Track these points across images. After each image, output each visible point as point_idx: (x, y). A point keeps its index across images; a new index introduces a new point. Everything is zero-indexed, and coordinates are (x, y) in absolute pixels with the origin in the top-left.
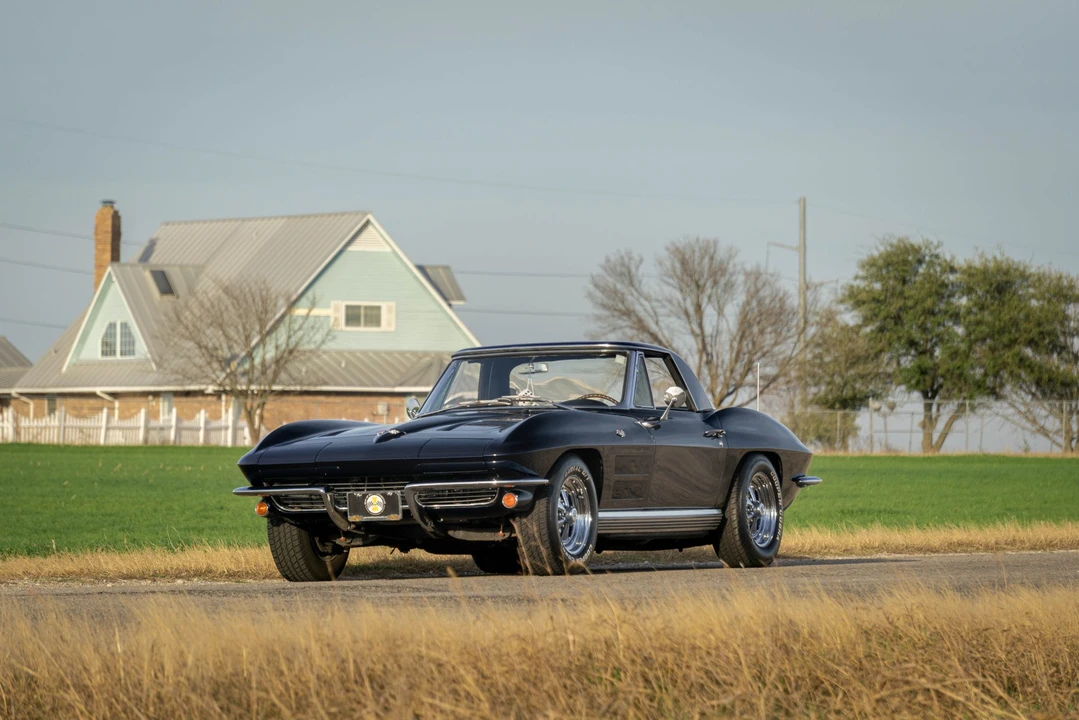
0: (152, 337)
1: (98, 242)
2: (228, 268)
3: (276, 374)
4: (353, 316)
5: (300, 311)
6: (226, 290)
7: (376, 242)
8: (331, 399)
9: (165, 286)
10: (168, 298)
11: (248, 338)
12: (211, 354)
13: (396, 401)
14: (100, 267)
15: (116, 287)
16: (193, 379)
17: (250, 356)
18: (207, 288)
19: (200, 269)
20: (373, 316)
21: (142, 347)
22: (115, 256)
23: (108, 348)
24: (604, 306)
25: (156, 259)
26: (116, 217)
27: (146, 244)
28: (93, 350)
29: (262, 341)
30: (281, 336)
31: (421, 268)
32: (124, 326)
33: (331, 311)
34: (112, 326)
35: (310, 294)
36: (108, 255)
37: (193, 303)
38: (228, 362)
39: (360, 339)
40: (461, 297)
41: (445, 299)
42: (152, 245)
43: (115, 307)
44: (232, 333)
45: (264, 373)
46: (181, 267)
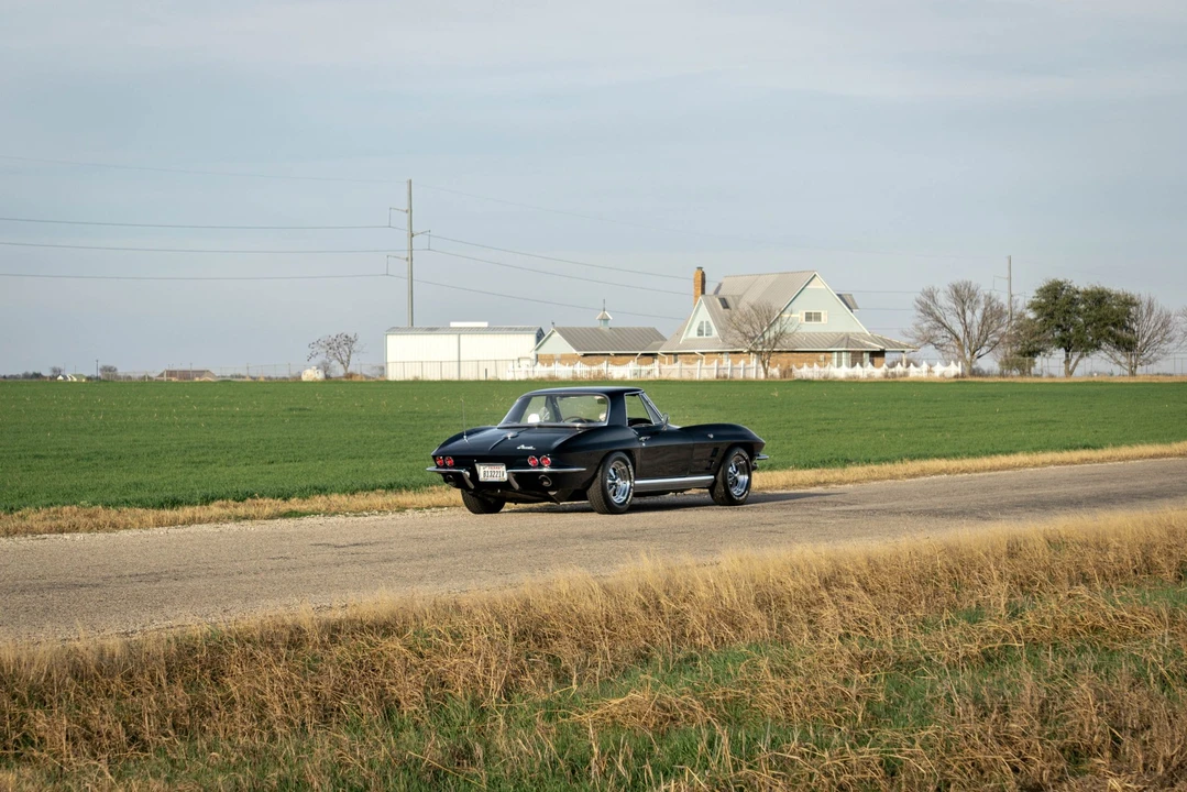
0: (720, 328)
1: (696, 286)
2: (752, 298)
3: (775, 344)
4: (809, 317)
5: (786, 316)
6: (752, 307)
7: (818, 284)
8: (799, 354)
9: (725, 305)
10: (727, 310)
11: (762, 328)
12: (745, 335)
13: (828, 355)
14: (696, 297)
15: (703, 306)
16: (735, 346)
17: (763, 336)
18: (744, 306)
19: (740, 297)
20: (818, 317)
21: (715, 332)
22: (703, 292)
23: (700, 332)
24: (922, 311)
25: (721, 293)
26: (703, 274)
27: (717, 285)
28: (693, 334)
29: (768, 329)
30: (777, 327)
31: (839, 295)
32: (707, 322)
33: (799, 315)
34: (702, 323)
35: (789, 308)
36: (700, 291)
37: (737, 313)
38: (753, 338)
39: (812, 327)
40: (857, 308)
41: (850, 308)
42: (720, 285)
43: (703, 315)
44: (755, 326)
45: (769, 343)
46: (733, 296)
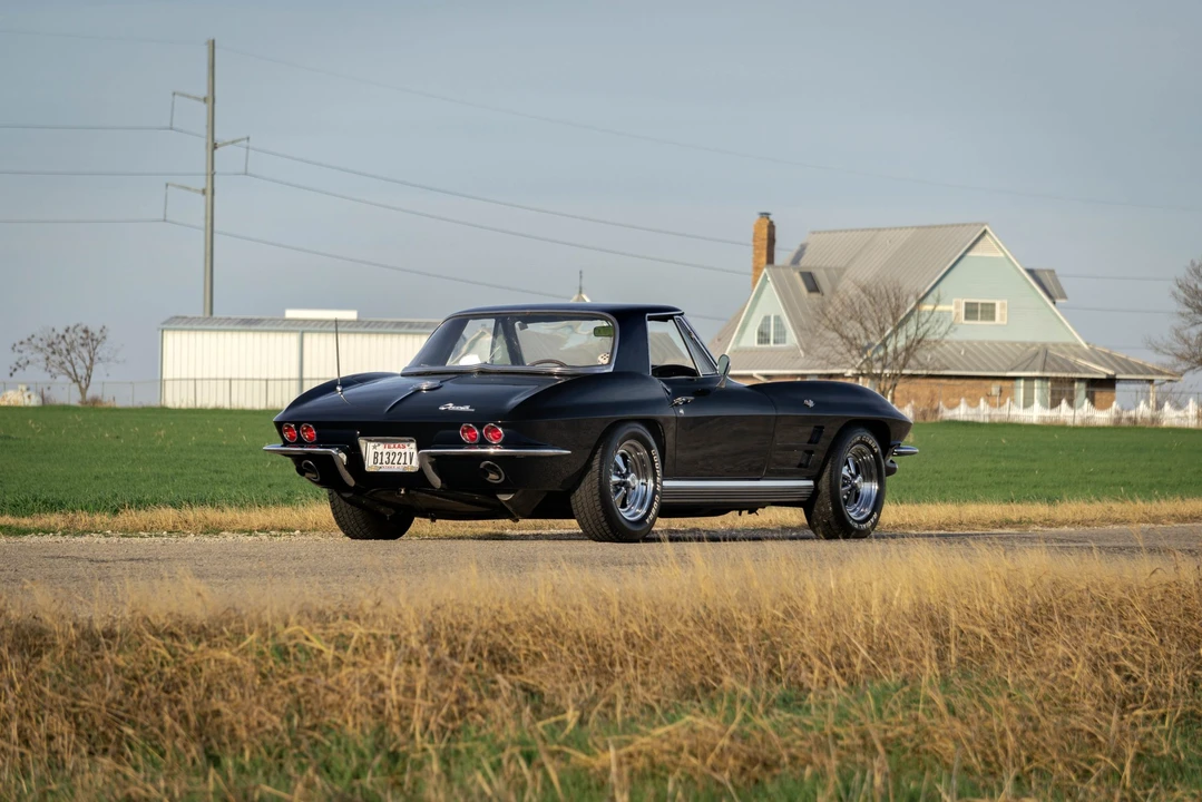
0: (801, 329)
1: (756, 247)
2: (865, 271)
3: (906, 360)
4: (971, 311)
5: (927, 307)
6: (864, 290)
7: (989, 250)
8: (952, 382)
9: (812, 284)
10: (815, 296)
11: (883, 330)
12: (850, 342)
13: (1007, 384)
14: (757, 269)
15: (770, 286)
16: (835, 365)
17: (884, 344)
18: (848, 287)
19: (841, 271)
20: (988, 312)
21: (792, 338)
22: (770, 260)
23: (763, 337)
24: (1187, 304)
25: (805, 263)
26: (771, 227)
27: (796, 248)
28: (750, 339)
29: (895, 332)
30: (911, 328)
31: (1030, 272)
32: (777, 318)
33: (953, 307)
34: (767, 319)
35: (935, 292)
36: (764, 259)
37: (836, 302)
38: (865, 350)
39: (978, 331)
40: (1064, 296)
41: (1050, 296)
42: (803, 248)
43: (770, 303)
44: (869, 324)
45: (895, 359)
46: (826, 269)
